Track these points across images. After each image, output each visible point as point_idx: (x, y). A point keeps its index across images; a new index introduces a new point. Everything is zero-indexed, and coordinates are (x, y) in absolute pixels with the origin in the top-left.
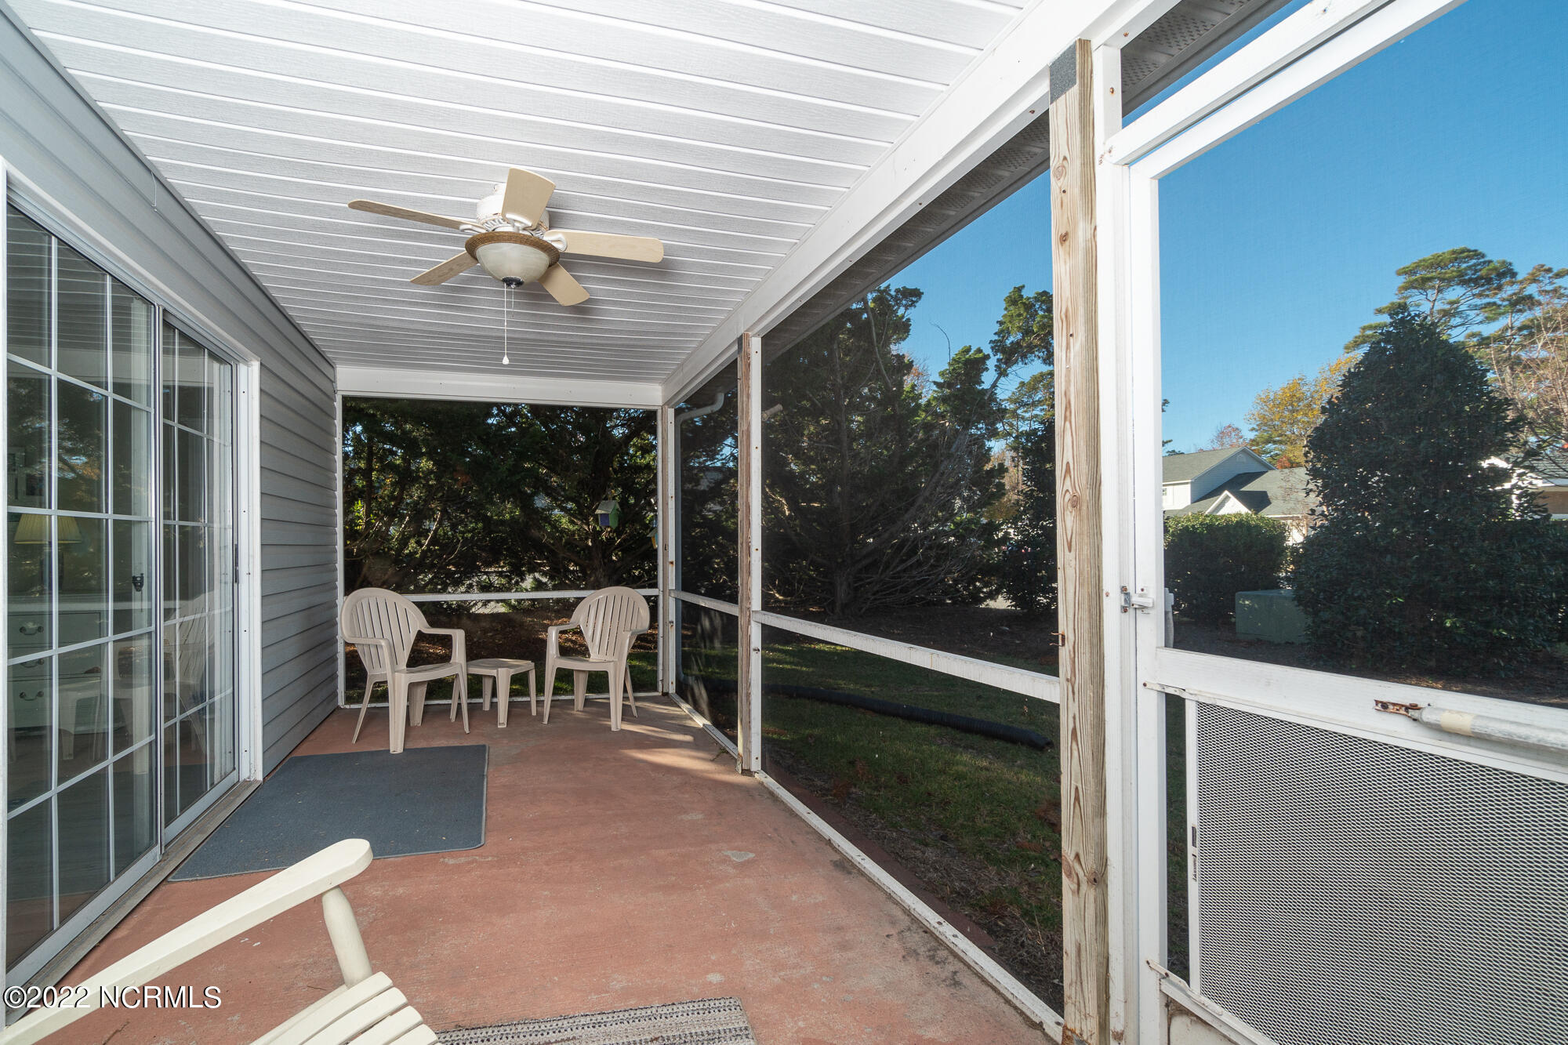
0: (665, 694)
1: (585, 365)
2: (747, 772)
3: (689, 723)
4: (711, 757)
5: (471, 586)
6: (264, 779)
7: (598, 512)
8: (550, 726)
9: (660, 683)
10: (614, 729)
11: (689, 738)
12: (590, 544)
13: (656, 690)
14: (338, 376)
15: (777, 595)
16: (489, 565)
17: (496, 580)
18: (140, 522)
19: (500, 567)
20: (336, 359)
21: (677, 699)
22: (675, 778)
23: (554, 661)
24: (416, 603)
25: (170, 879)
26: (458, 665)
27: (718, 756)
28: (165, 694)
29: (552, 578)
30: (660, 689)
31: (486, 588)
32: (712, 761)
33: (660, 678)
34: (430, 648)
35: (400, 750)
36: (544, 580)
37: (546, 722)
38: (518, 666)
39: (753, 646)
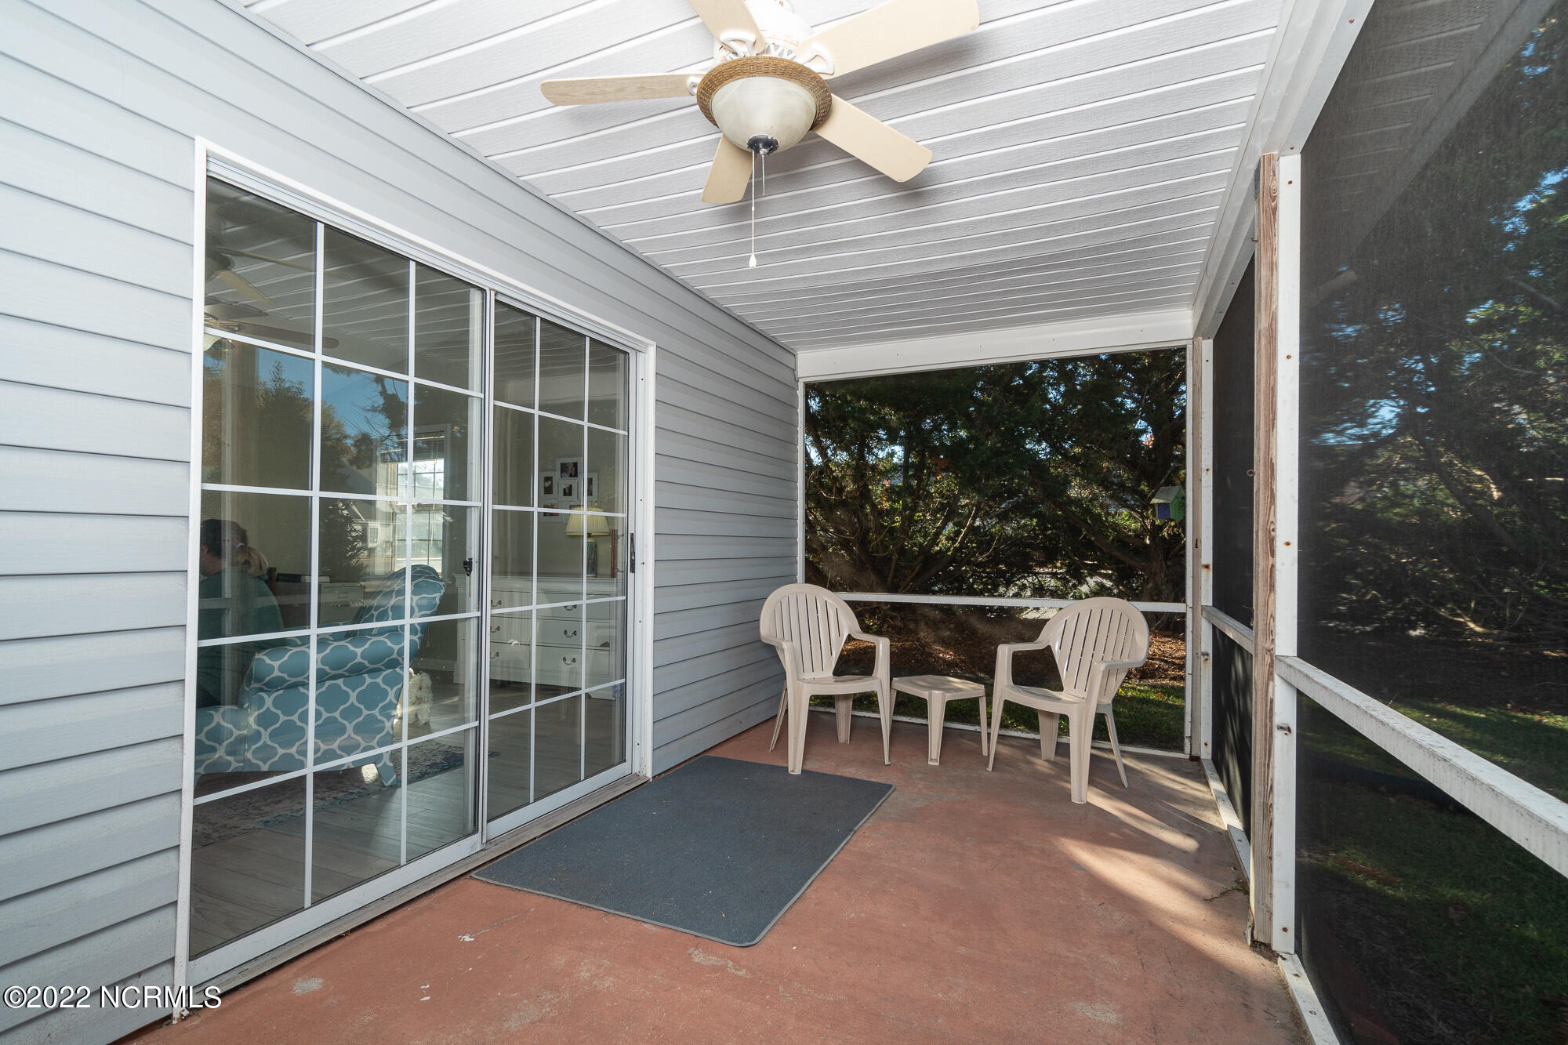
0: (1195, 759)
1: (1057, 296)
2: (1263, 948)
3: (1209, 817)
4: (1208, 894)
5: (1023, 587)
6: (654, 777)
7: (1155, 501)
8: (996, 775)
9: (1187, 741)
10: (1075, 799)
11: (1189, 844)
12: (1148, 542)
13: (1181, 749)
14: (800, 363)
15: (1472, 625)
16: (1042, 565)
17: (1052, 583)
18: (471, 507)
19: (1056, 567)
20: (795, 344)
21: (1209, 770)
22: (1117, 915)
23: (1004, 687)
24: (848, 602)
25: (473, 874)
26: (880, 682)
27: (1223, 894)
28: (491, 680)
29: (1117, 583)
30: (1187, 749)
31: (1040, 591)
32: (1208, 901)
33: (1188, 732)
34: (941, 652)
35: (798, 772)
36: (1108, 584)
37: (990, 768)
38: (960, 690)
39: (1278, 720)
